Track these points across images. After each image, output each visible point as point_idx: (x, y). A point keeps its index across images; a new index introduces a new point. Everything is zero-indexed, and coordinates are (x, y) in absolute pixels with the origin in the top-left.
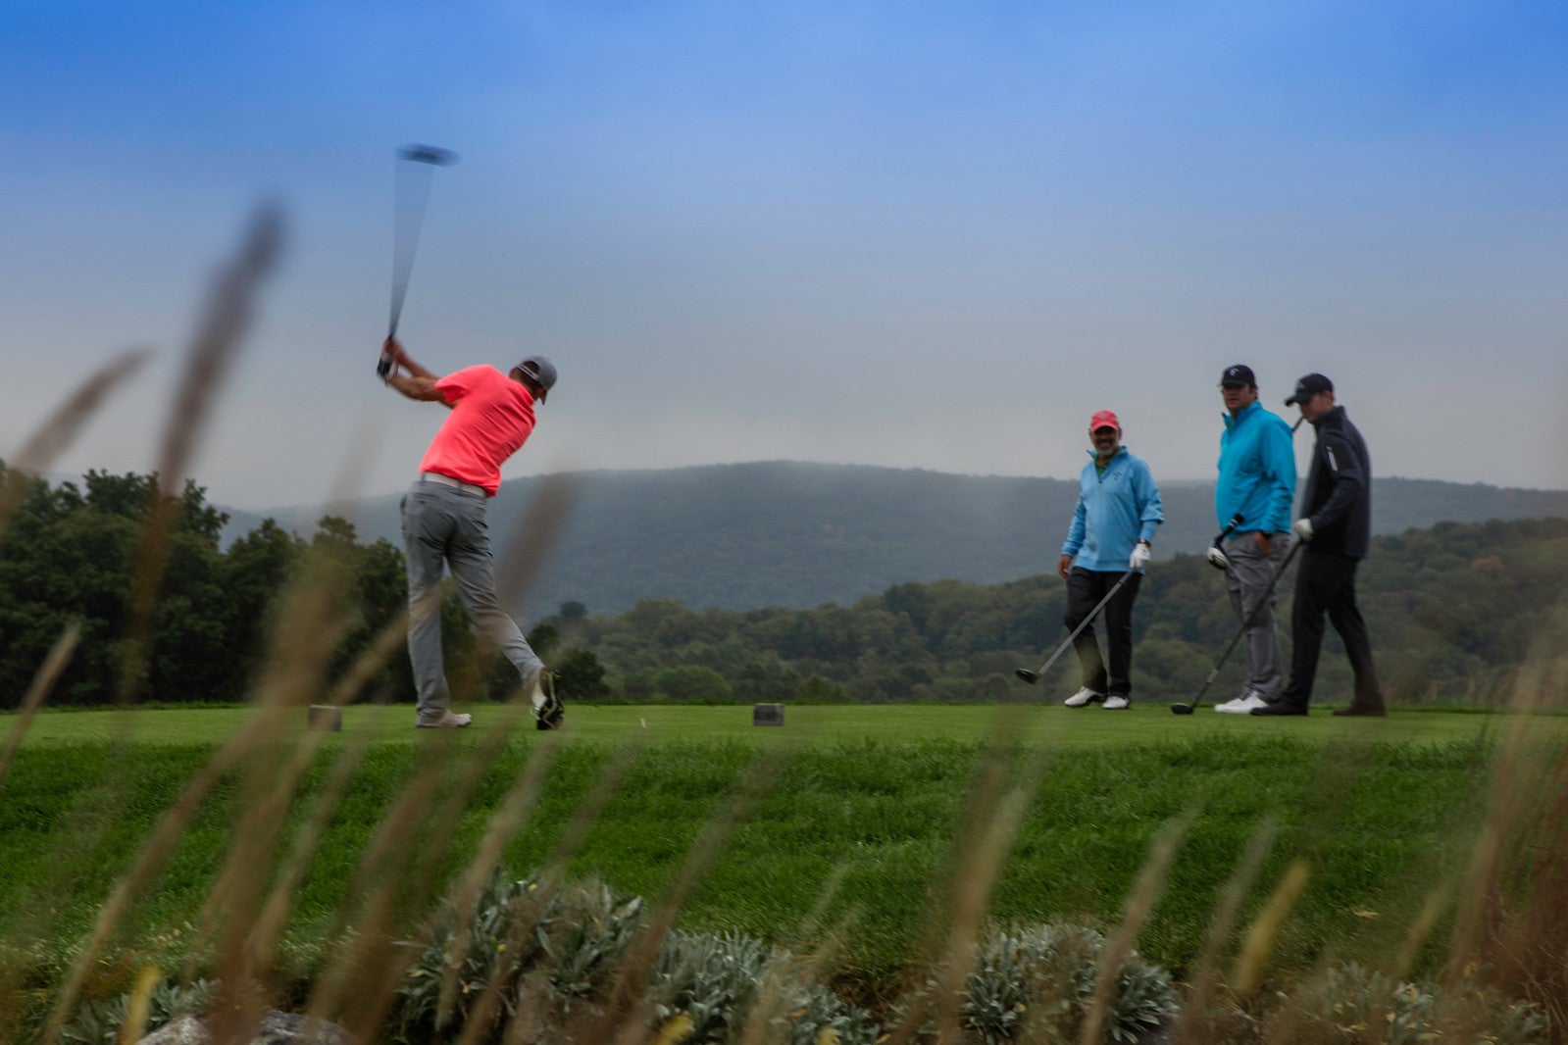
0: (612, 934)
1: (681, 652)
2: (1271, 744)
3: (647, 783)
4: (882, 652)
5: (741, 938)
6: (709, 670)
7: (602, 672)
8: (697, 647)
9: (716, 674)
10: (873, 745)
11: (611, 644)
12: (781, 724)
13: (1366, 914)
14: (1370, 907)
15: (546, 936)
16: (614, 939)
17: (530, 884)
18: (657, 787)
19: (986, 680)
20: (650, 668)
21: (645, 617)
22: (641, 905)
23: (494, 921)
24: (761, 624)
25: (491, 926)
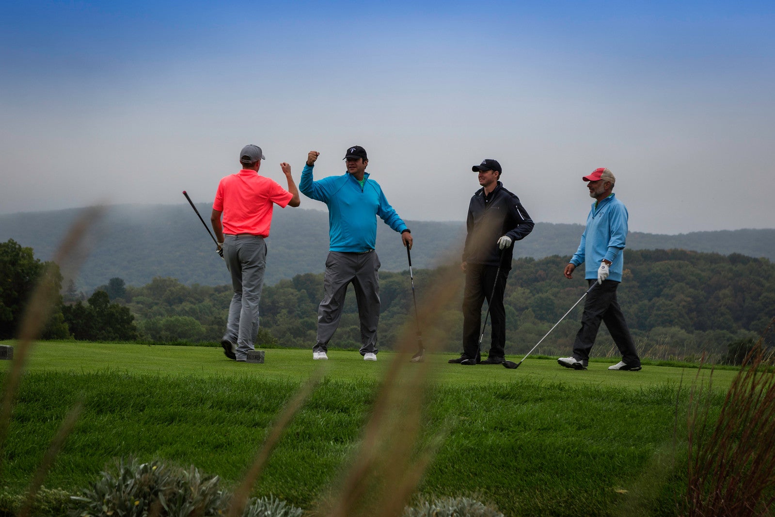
0: (203, 498)
1: (178, 308)
2: (552, 386)
3: (202, 401)
4: (290, 312)
5: (274, 502)
6: (192, 319)
7: (133, 318)
8: (187, 306)
9: (197, 322)
10: (329, 381)
11: (138, 303)
12: (262, 362)
13: (621, 491)
14: (622, 487)
15: (163, 497)
16: (203, 500)
17: (153, 466)
18: (209, 404)
19: (348, 329)
20: (160, 317)
21: (158, 288)
22: (218, 480)
23: (132, 488)
24: (223, 294)
25: (131, 490)
